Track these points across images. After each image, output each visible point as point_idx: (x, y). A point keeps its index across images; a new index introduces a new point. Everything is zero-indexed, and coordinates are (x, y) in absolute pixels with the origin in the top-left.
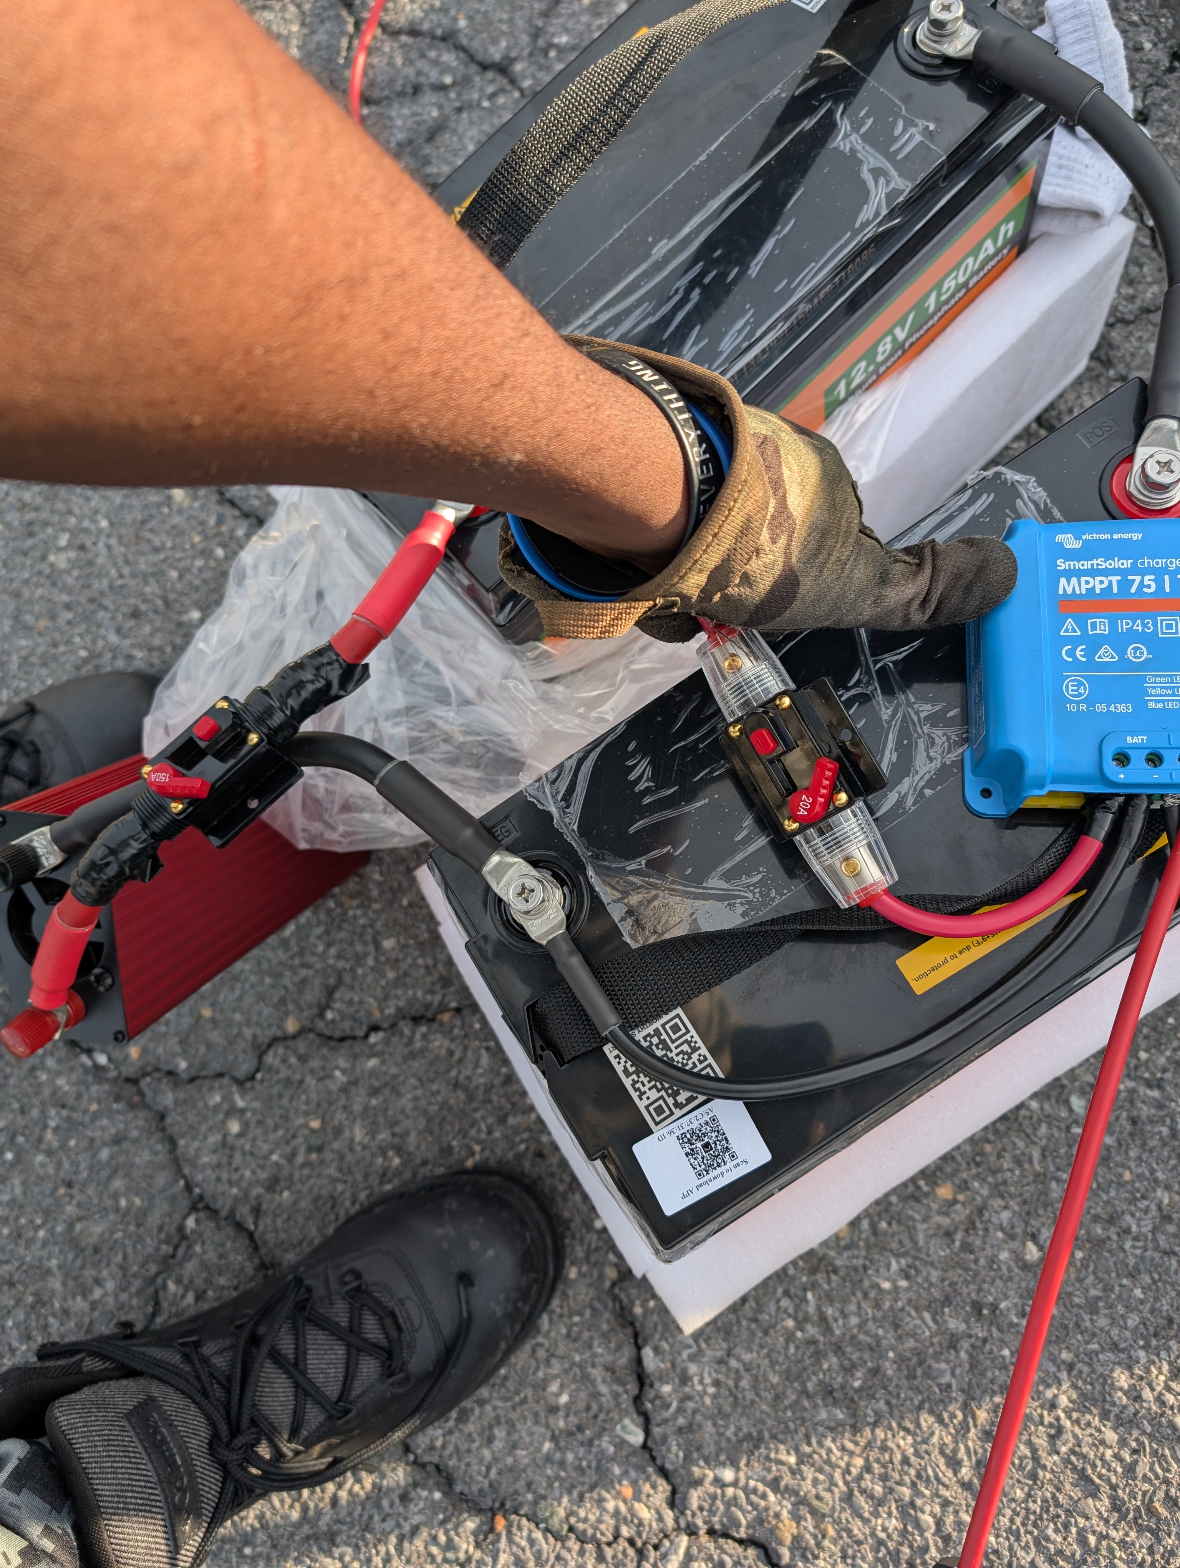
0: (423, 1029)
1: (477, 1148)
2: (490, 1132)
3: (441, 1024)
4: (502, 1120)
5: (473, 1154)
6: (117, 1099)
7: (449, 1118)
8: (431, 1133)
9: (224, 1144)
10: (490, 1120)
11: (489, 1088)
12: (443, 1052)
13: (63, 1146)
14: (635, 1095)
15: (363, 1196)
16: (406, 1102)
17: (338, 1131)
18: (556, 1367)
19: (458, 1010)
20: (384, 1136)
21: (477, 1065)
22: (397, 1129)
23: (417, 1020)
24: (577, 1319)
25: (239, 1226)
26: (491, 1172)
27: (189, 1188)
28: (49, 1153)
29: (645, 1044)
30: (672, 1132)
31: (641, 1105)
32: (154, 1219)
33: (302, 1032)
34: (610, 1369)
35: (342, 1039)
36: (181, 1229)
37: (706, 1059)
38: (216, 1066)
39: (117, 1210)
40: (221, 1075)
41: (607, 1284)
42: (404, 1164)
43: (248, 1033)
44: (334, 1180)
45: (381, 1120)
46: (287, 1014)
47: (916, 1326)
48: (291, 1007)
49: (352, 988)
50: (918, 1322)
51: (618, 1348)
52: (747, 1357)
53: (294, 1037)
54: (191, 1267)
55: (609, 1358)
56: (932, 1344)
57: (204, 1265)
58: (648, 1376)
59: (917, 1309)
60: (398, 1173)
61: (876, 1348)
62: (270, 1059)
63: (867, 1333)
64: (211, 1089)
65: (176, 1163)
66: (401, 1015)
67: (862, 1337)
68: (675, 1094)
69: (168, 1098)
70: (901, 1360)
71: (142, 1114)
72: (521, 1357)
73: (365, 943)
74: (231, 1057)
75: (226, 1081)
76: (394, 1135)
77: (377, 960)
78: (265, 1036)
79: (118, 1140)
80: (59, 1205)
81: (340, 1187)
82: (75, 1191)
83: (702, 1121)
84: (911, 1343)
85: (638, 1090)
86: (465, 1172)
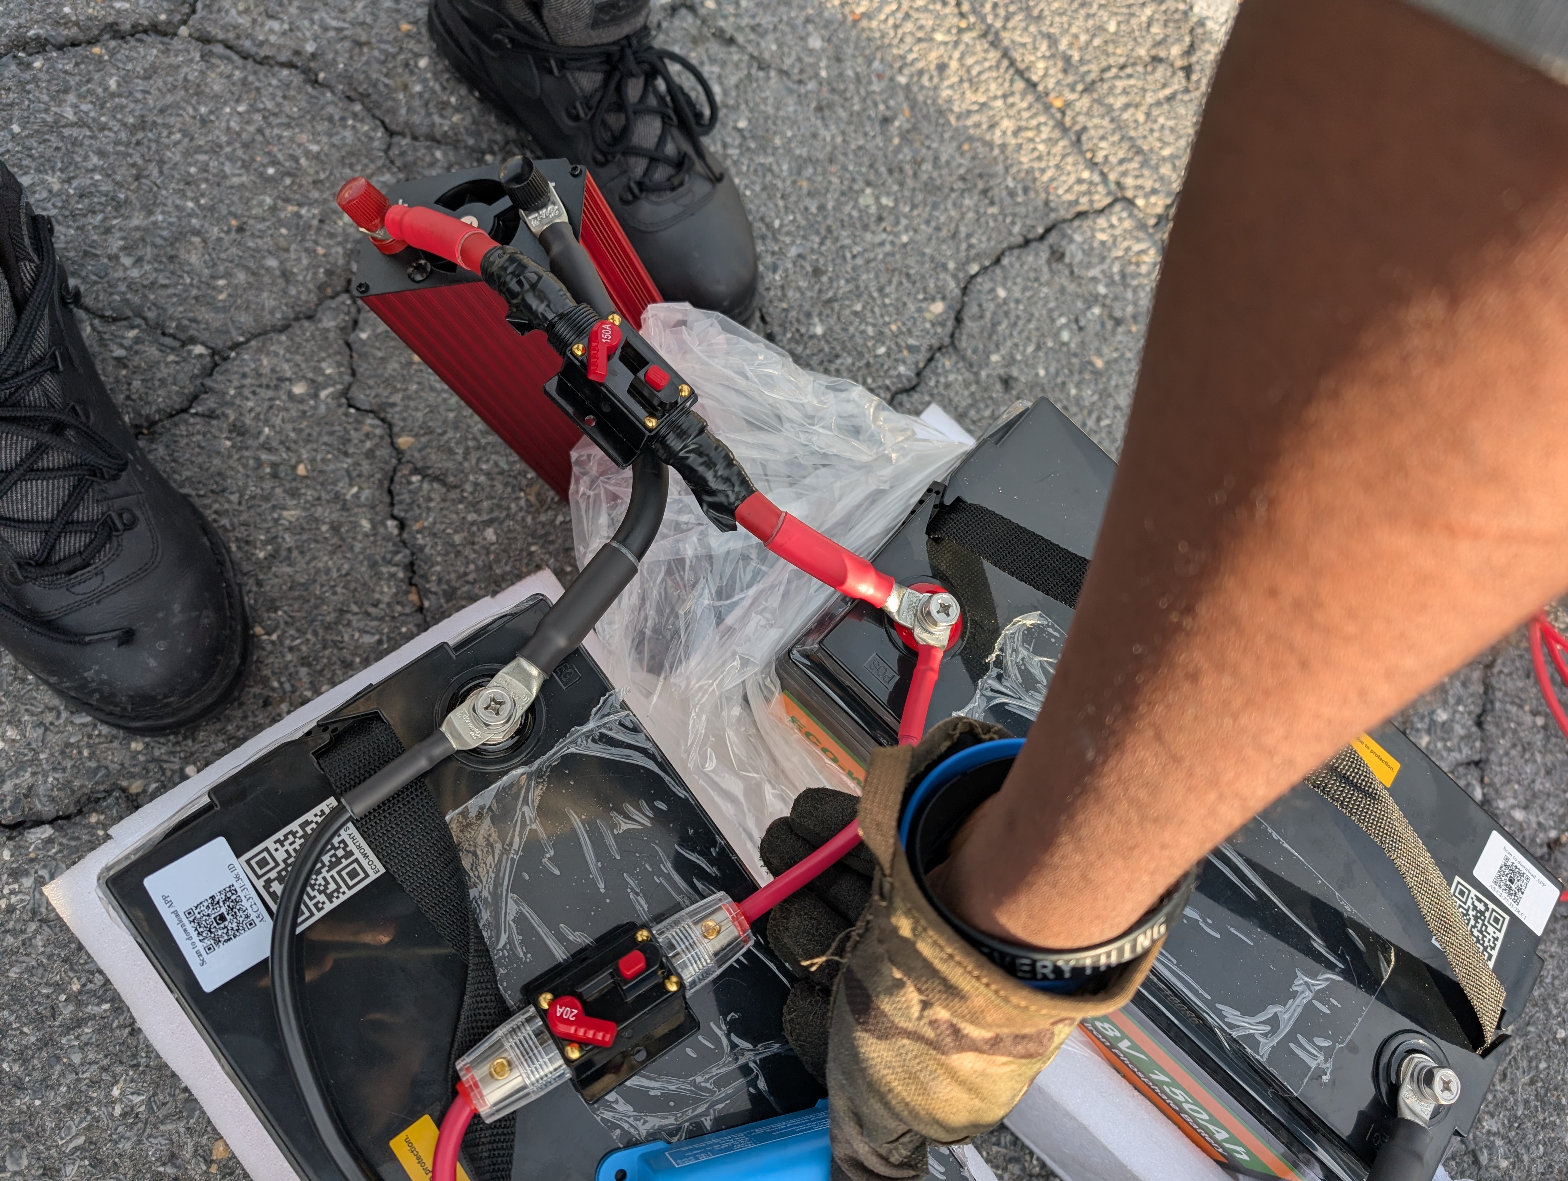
0: (401, 575)
1: (274, 637)
2: (291, 649)
3: (407, 593)
4: (304, 661)
5: (269, 634)
6: (329, 273)
7: (306, 606)
8: (291, 588)
9: (281, 380)
10: (304, 648)
11: (338, 645)
12: (377, 596)
13: (281, 223)
14: (280, 835)
15: (225, 521)
16: (324, 560)
17: (294, 493)
18: (34, 734)
19: (421, 609)
20: (289, 540)
21: (363, 631)
22: (295, 553)
23: (411, 567)
24: (86, 753)
25: (194, 398)
26: (245, 655)
27: (236, 346)
28: (274, 209)
29: (336, 841)
30: (238, 878)
31: (269, 843)
32: (204, 314)
33: (399, 453)
34: (30, 791)
35: (390, 492)
36: (193, 341)
37: (319, 910)
38: (362, 368)
39: (214, 277)
40: (354, 374)
41: (125, 784)
42: (258, 562)
43: (397, 398)
44: (241, 493)
45: (305, 537)
46: (416, 436)
47: (69, 1128)
48: (424, 440)
49: (444, 500)
50: (74, 1130)
51: (52, 799)
52: (39, 942)
53: (392, 444)
54: (153, 352)
55: (41, 790)
56: (48, 1149)
57: (154, 365)
58: (20, 833)
59: (88, 1128)
60: (249, 557)
61: (46, 1084)
62: (370, 421)
63: (62, 1074)
64: (339, 364)
65: (262, 333)
66: (416, 551)
67: (58, 1068)
68: (280, 879)
69: (329, 322)
70: (31, 1114)
71: (313, 298)
72: (46, 697)
73: (491, 510)
74: (371, 382)
75: (348, 378)
76: (290, 550)
77: (473, 523)
78: (395, 415)
79: (286, 275)
80: (218, 221)
81: (234, 498)
82: (233, 236)
83: (250, 911)
84: (50, 1124)
85: (286, 837)
86: (247, 626)
